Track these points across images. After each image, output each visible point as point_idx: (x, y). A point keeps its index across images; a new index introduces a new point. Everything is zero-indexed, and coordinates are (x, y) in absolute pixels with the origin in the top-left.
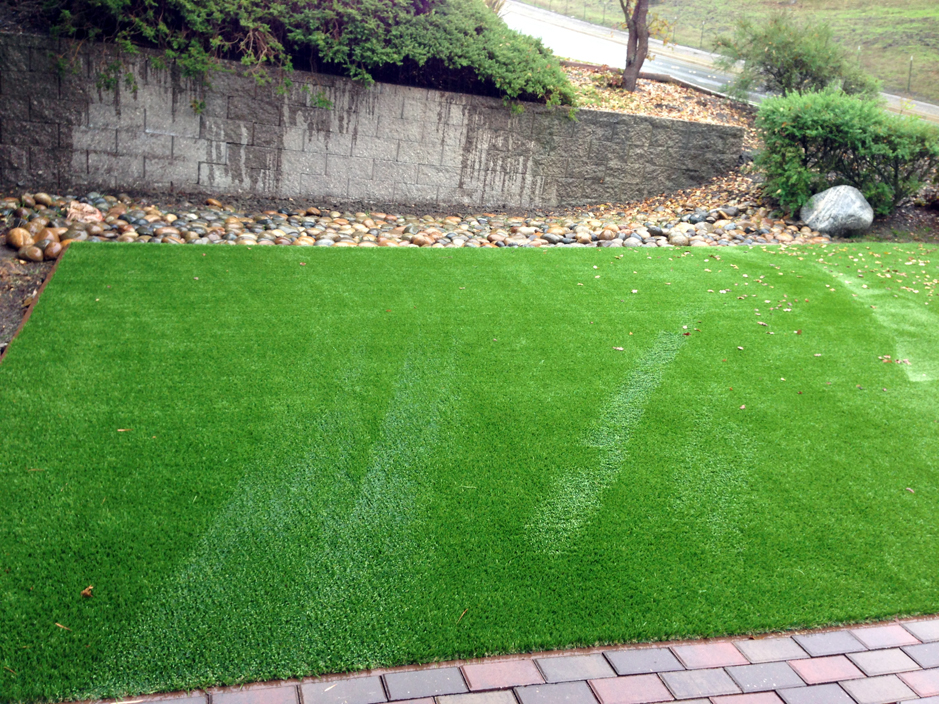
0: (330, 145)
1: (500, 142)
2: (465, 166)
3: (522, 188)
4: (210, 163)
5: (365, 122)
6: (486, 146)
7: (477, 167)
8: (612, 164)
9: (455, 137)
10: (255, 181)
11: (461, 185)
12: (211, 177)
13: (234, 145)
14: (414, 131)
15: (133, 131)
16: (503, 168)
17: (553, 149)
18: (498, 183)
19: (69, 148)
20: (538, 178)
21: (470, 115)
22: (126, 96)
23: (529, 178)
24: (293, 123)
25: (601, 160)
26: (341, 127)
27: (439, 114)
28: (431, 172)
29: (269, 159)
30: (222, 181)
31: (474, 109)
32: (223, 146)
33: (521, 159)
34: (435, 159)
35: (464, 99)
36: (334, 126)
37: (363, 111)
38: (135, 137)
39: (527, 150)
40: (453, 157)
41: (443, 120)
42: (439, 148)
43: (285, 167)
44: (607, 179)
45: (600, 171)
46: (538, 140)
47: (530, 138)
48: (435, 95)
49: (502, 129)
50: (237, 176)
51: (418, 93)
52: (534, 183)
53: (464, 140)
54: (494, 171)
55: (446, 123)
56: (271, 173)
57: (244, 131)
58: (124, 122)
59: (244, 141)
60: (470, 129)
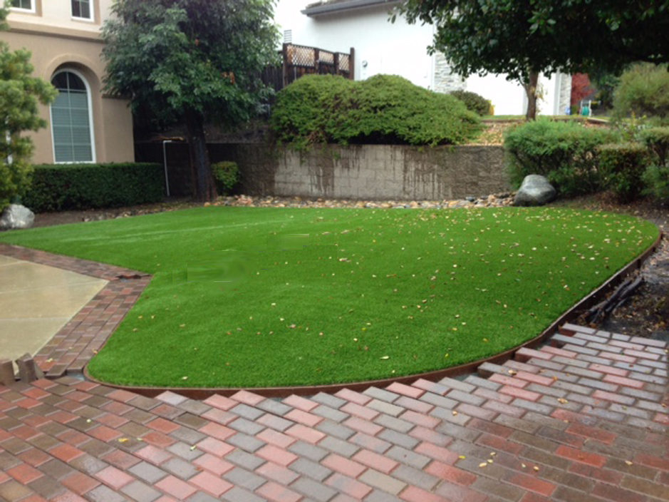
0: (350, 174)
1: (420, 167)
2: (405, 180)
3: (434, 189)
4: (311, 184)
5: (362, 162)
6: (413, 169)
7: (410, 179)
8: (481, 174)
9: (399, 166)
10: (325, 191)
11: (404, 189)
12: (312, 190)
13: (318, 176)
14: (381, 165)
15: (290, 174)
16: (423, 180)
17: (447, 168)
18: (421, 188)
19: (273, 181)
20: (441, 184)
21: (405, 155)
22: (288, 160)
23: (436, 185)
24: (337, 165)
25: (474, 172)
26: (353, 166)
27: (391, 156)
28: (391, 183)
29: (330, 181)
30: (315, 191)
31: (406, 152)
32: (315, 177)
33: (431, 174)
34: (391, 177)
35: (401, 147)
36: (351, 166)
37: (361, 158)
38: (290, 176)
39: (434, 170)
40: (399, 176)
41: (394, 158)
42: (392, 172)
43: (335, 184)
44: (480, 183)
45: (474, 179)
46: (439, 164)
47: (434, 163)
48: (388, 147)
49: (420, 160)
50: (320, 189)
51: (381, 147)
52: (439, 187)
53: (403, 167)
54: (419, 181)
55: (395, 160)
56: (330, 187)
57: (321, 171)
58: (288, 171)
59: (321, 174)
60: (405, 161)
